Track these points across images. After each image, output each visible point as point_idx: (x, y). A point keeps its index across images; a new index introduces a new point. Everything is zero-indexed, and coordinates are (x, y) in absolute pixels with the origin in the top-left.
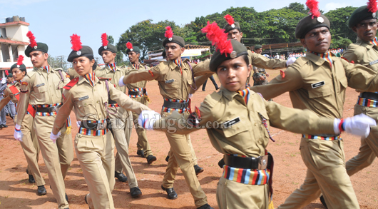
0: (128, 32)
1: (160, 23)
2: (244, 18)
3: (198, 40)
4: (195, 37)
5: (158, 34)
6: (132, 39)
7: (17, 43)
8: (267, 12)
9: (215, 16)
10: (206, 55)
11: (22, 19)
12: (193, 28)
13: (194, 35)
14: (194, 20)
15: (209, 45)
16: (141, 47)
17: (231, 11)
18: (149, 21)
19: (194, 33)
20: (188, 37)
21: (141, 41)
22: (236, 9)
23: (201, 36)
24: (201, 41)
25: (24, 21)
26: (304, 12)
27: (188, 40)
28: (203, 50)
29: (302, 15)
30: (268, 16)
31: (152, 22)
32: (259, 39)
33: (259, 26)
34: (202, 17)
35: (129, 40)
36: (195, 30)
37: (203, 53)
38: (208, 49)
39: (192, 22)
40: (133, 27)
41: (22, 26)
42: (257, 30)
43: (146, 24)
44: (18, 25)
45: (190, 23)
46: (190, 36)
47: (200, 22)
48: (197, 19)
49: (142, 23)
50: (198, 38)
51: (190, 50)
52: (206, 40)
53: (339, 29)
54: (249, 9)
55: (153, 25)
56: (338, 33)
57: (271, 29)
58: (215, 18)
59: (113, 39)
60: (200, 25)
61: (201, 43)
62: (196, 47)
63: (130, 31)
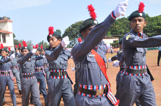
0: (69, 28)
3: (112, 34)
4: (110, 32)
6: (72, 32)
7: (5, 32)
8: (157, 17)
9: (123, 19)
10: (116, 43)
11: (9, 18)
15: (118, 37)
16: (77, 37)
18: (82, 21)
21: (77, 33)
23: (114, 31)
24: (114, 35)
25: (10, 19)
28: (115, 40)
30: (157, 19)
32: (150, 34)
33: (150, 26)
35: (70, 33)
37: (114, 41)
38: (117, 39)
40: (73, 25)
41: (8, 23)
42: (149, 28)
44: (6, 22)
49: (78, 23)
50: (112, 32)
51: (107, 39)
52: (116, 34)
57: (158, 28)
58: (123, 21)
59: (61, 32)
60: (113, 25)
61: (114, 36)
62: (110, 38)
63: (71, 27)
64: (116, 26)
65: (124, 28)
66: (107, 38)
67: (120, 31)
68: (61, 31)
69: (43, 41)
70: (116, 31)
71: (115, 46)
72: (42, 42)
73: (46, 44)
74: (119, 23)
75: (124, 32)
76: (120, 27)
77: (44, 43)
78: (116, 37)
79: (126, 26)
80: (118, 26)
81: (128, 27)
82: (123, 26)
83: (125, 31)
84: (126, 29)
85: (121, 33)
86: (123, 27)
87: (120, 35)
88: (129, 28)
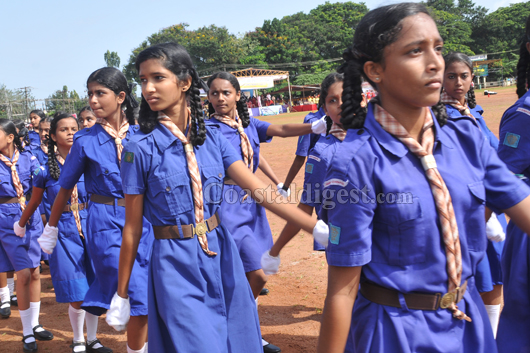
0: (144, 45)
1: (203, 30)
2: (348, 23)
3: (268, 60)
4: (263, 56)
5: (199, 48)
9: (298, 17)
10: (282, 87)
12: (260, 40)
13: (262, 52)
14: (261, 26)
15: (286, 69)
17: (326, 8)
18: (181, 26)
19: (261, 48)
20: (250, 54)
22: (334, 6)
23: (274, 53)
24: (274, 62)
26: (454, 11)
27: (251, 61)
28: (277, 77)
29: (450, 15)
31: (187, 29)
34: (275, 20)
36: (263, 42)
37: (277, 83)
38: (285, 76)
39: (257, 29)
40: (154, 36)
43: (178, 31)
45: (253, 30)
46: (255, 53)
47: (270, 28)
48: (266, 23)
49: (169, 30)
50: (268, 56)
51: (255, 77)
52: (282, 60)
53: (514, 42)
54: (358, 6)
55: (189, 34)
56: (512, 47)
58: (297, 22)
59: (118, 58)
60: (272, 35)
61: (274, 66)
62: (264, 73)
63: (149, 44)
64: (280, 38)
65: (301, 43)
66: (255, 74)
67: (290, 51)
68: (118, 55)
69: (65, 89)
70: (281, 52)
71: (278, 97)
72: (62, 90)
73: (76, 95)
74: (287, 28)
75: (301, 54)
76: (292, 41)
77: (69, 96)
78: (280, 69)
79: (308, 37)
80: (286, 38)
81: (313, 39)
82: (300, 38)
83: (306, 52)
84: (308, 45)
85: (294, 57)
86: (299, 40)
87: (293, 65)
88: (317, 44)
